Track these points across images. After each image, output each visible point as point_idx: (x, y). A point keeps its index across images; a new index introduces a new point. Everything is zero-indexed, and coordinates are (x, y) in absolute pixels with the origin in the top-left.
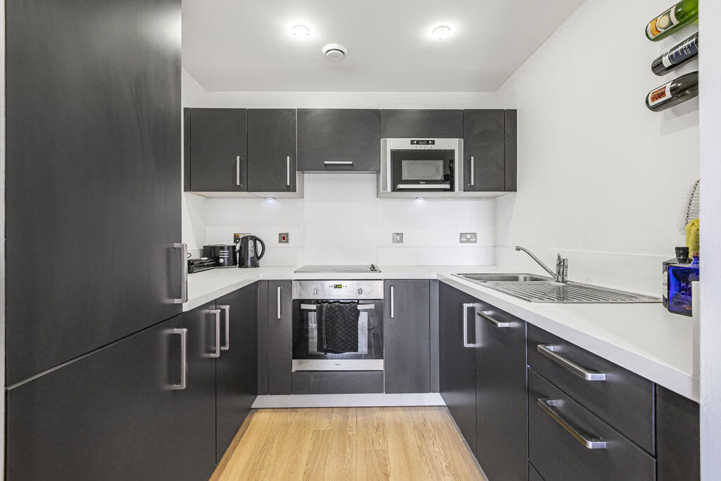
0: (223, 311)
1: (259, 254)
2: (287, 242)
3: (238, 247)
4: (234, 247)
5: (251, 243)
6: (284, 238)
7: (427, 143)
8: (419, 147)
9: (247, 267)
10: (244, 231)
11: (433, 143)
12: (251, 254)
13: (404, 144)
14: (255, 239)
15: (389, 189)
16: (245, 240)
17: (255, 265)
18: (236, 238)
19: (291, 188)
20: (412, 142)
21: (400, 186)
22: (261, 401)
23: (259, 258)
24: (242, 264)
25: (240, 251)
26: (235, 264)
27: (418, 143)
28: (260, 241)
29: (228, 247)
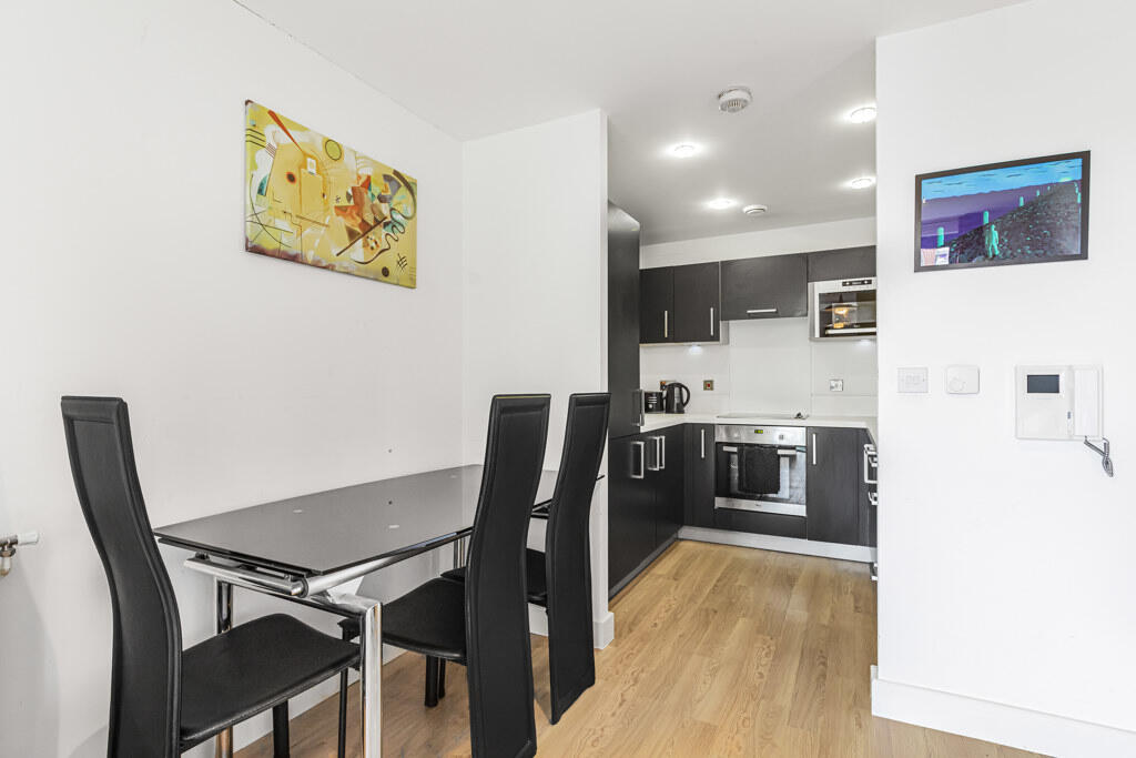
0: (661, 440)
1: (685, 400)
2: (712, 389)
3: (665, 393)
4: (661, 394)
5: (676, 390)
6: (709, 385)
7: (863, 283)
8: (852, 289)
9: (673, 412)
10: (670, 378)
11: (870, 282)
12: (676, 401)
13: (835, 286)
14: (681, 386)
15: (817, 334)
16: (671, 387)
17: (680, 411)
18: (663, 385)
19: (716, 338)
20: (844, 284)
21: (830, 332)
22: (685, 532)
23: (685, 405)
24: (669, 410)
25: (667, 398)
26: (662, 409)
27: (851, 284)
28: (686, 388)
29: (657, 393)
